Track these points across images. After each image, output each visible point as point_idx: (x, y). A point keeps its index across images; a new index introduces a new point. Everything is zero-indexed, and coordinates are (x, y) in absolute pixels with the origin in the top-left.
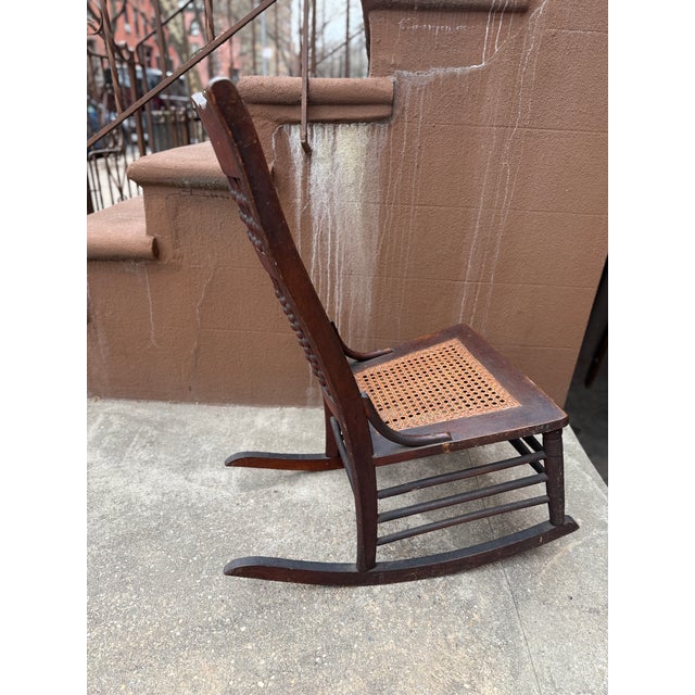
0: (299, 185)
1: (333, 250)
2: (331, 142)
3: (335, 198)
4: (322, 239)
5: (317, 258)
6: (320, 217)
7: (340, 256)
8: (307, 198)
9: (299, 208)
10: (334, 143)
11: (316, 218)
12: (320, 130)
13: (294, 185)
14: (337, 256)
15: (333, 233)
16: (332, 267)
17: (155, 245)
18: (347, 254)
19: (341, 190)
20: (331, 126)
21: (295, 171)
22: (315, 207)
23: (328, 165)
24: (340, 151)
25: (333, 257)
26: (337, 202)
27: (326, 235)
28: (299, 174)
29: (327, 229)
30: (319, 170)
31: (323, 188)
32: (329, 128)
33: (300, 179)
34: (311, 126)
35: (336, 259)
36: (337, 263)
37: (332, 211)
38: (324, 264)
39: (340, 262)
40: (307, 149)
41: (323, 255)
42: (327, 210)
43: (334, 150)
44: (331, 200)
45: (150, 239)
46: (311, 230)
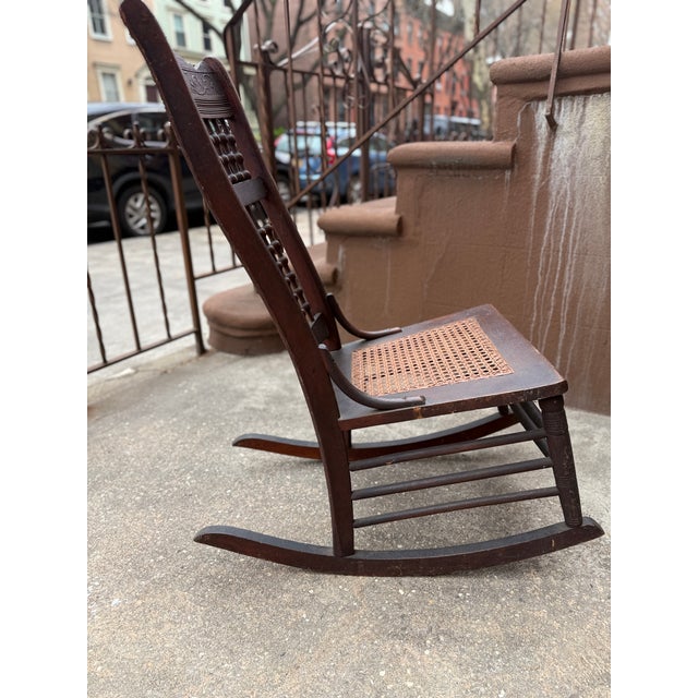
0: (540, 160)
1: (569, 227)
2: (579, 116)
3: (577, 172)
4: (558, 214)
5: (549, 235)
6: (558, 193)
7: (575, 234)
8: (546, 174)
9: (537, 184)
10: (583, 115)
11: (554, 193)
12: (569, 103)
13: (535, 161)
14: (572, 234)
15: (571, 209)
16: (565, 246)
17: (400, 222)
18: (584, 231)
19: (585, 164)
20: (581, 98)
21: (537, 147)
22: (554, 182)
23: (573, 139)
24: (588, 123)
25: (567, 235)
26: (578, 177)
27: (563, 211)
28: (541, 149)
29: (565, 205)
30: (563, 145)
31: (565, 162)
32: (579, 100)
33: (542, 155)
34: (560, 101)
35: (571, 238)
36: (571, 241)
37: (572, 186)
38: (557, 242)
39: (574, 241)
40: (553, 124)
41: (557, 232)
42: (567, 185)
43: (582, 122)
44: (573, 174)
45: (396, 217)
46: (547, 207)
